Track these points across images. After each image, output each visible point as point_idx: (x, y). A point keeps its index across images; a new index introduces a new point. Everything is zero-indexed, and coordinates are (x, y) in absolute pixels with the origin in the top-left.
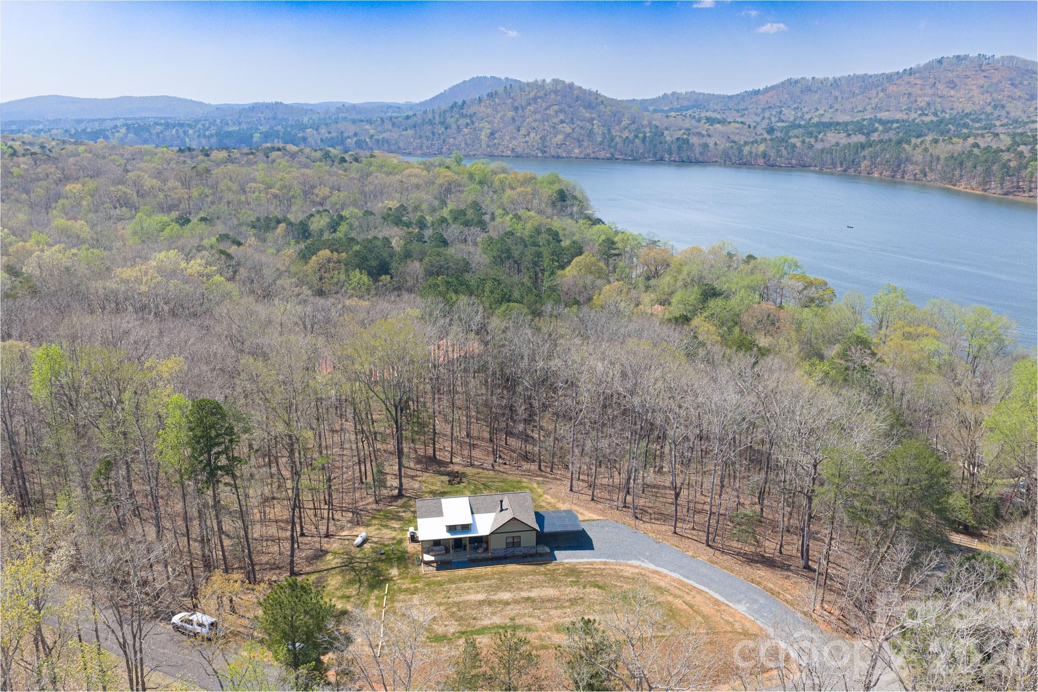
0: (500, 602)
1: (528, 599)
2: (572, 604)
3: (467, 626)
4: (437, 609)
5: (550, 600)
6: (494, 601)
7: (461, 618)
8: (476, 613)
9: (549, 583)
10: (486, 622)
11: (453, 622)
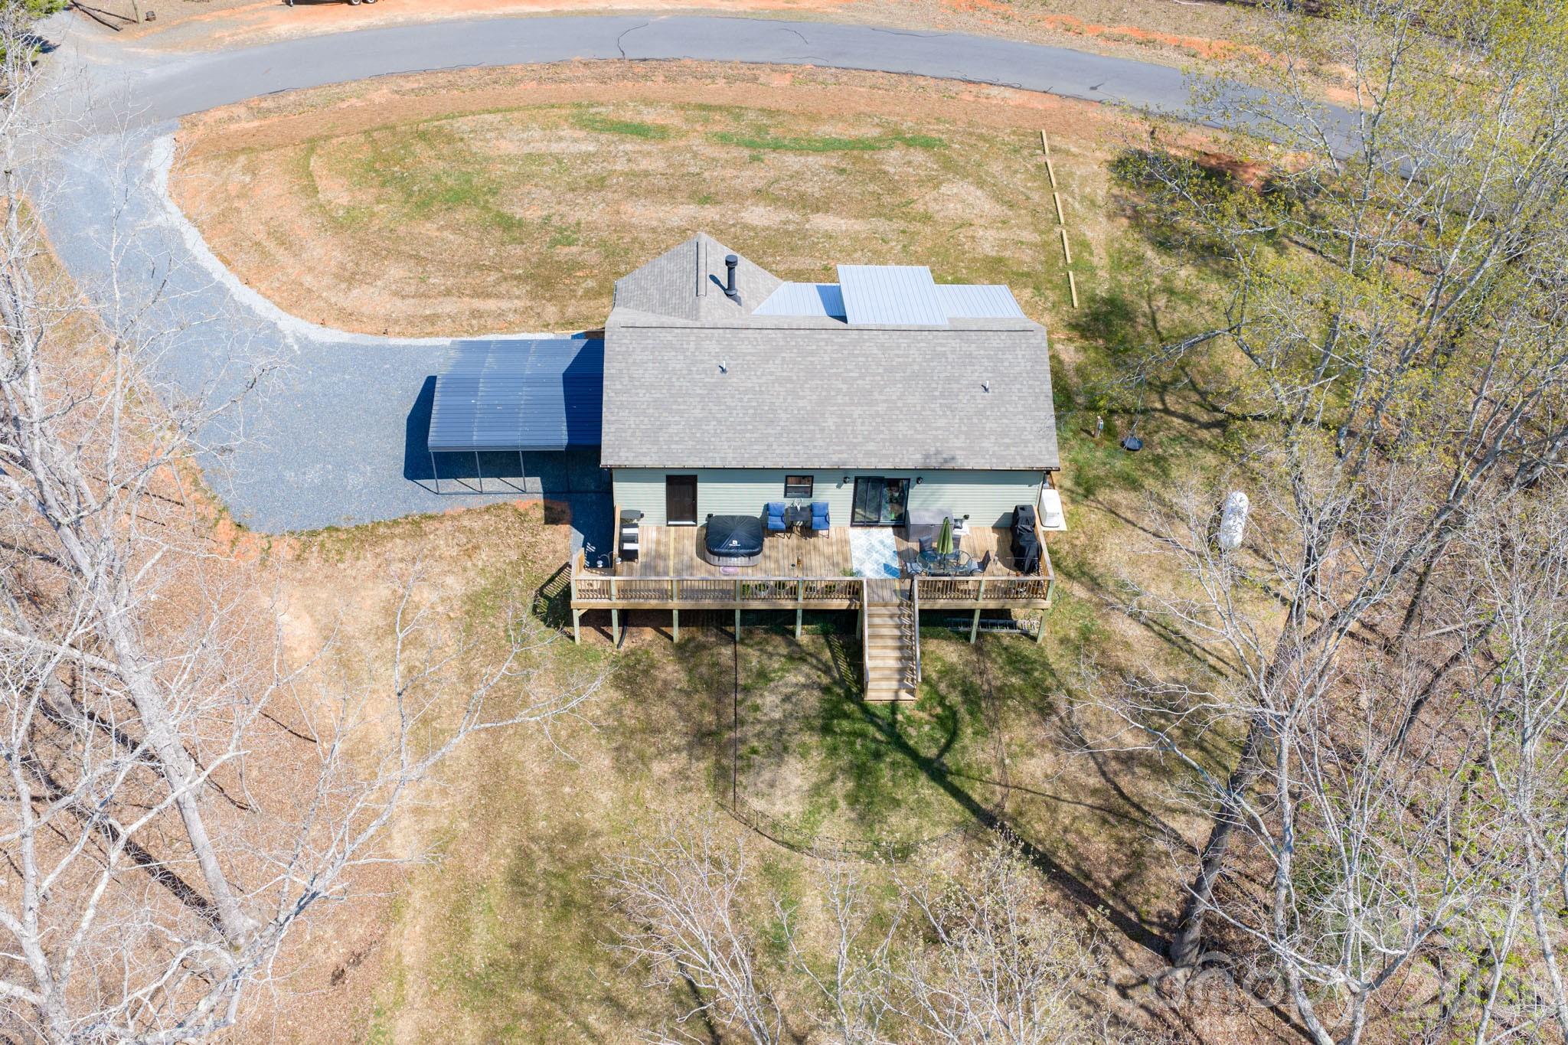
0: (775, 201)
1: (706, 200)
2: (603, 179)
3: (862, 158)
4: (934, 207)
5: (652, 193)
6: (791, 204)
7: (873, 178)
8: (839, 183)
9: (634, 240)
10: (815, 161)
11: (892, 170)
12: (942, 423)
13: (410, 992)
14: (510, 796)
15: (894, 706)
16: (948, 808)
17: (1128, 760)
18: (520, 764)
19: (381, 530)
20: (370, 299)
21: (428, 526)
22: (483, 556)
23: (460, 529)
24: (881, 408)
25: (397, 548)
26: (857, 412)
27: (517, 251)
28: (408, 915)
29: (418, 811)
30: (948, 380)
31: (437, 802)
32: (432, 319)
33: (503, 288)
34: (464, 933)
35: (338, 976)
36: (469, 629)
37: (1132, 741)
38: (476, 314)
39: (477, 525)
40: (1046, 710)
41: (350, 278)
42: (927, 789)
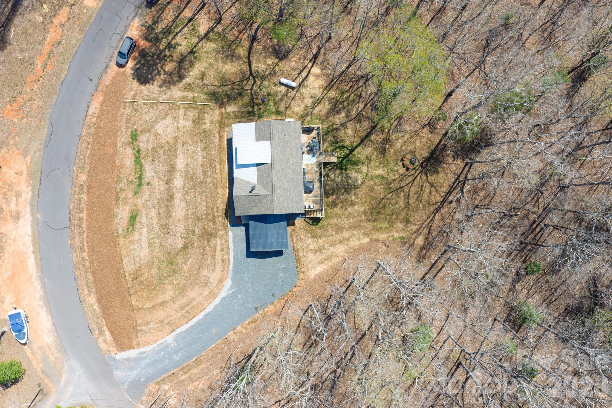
0: (171, 179)
1: (172, 197)
3: (145, 154)
4: (170, 136)
5: (169, 211)
6: (172, 174)
7: (156, 151)
10: (148, 167)
11: (152, 146)
12: (293, 144)
13: (391, 235)
14: (357, 224)
15: (338, 157)
16: (359, 149)
17: (347, 116)
18: (350, 223)
19: (297, 258)
20: (214, 277)
21: (296, 249)
22: (303, 237)
23: (296, 242)
24: (290, 157)
25: (301, 254)
26: (291, 162)
27: (196, 244)
28: (378, 237)
29: (359, 239)
30: (284, 142)
31: (358, 236)
32: (223, 260)
33: (212, 245)
34: (381, 228)
35: (388, 247)
36: (320, 237)
37: (343, 114)
38: (222, 250)
39: (295, 239)
40: (337, 129)
41: (206, 283)
42: (355, 152)
